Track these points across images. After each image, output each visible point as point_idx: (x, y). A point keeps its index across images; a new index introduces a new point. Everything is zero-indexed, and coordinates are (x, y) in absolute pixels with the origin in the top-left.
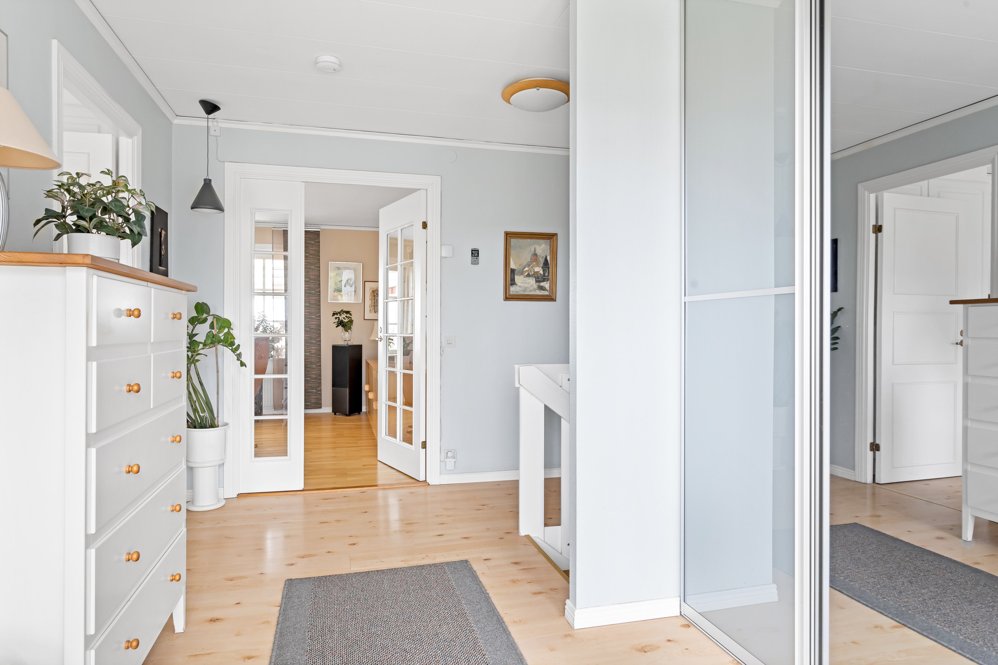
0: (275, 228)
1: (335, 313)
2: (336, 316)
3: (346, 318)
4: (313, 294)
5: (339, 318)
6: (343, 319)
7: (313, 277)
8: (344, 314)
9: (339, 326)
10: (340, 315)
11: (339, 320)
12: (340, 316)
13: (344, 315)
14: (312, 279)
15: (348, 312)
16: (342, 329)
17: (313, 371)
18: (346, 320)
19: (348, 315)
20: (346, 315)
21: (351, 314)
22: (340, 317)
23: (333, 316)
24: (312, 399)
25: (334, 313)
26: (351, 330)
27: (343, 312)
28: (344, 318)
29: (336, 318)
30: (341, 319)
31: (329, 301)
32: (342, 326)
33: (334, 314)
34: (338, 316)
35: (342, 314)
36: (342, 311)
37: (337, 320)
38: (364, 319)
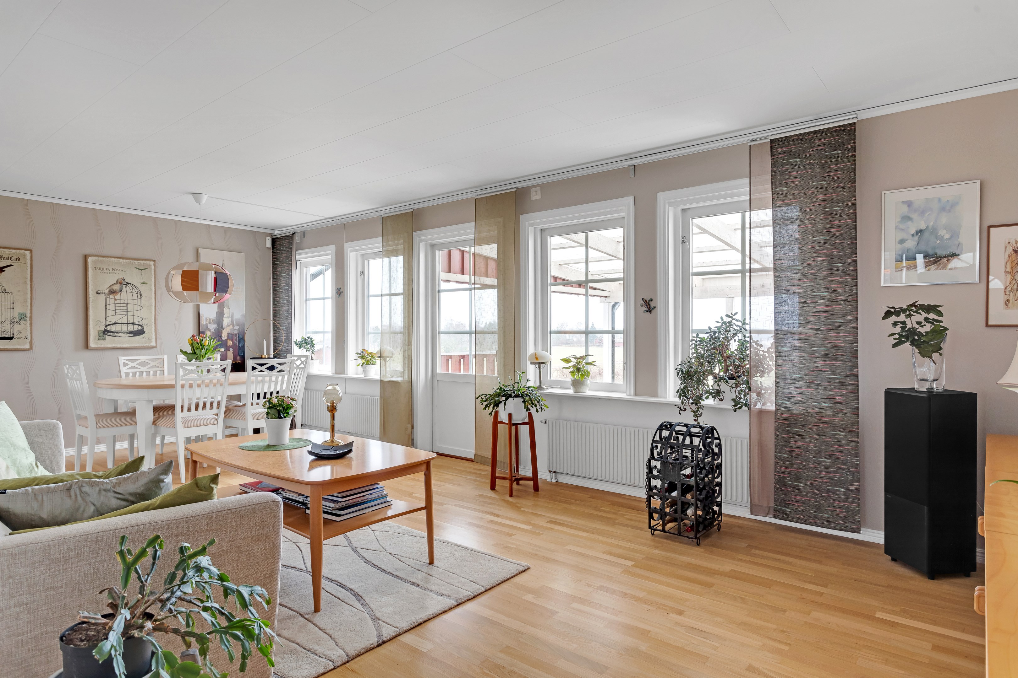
0: (754, 140)
1: (892, 310)
2: (894, 318)
3: (924, 323)
4: (839, 270)
5: (904, 323)
6: (917, 326)
7: (838, 231)
8: (920, 313)
9: (904, 342)
10: (909, 316)
11: (903, 328)
12: (907, 318)
13: (920, 317)
14: (836, 237)
15: (929, 309)
16: (913, 350)
17: (839, 445)
18: (928, 328)
19: (932, 316)
20: (924, 315)
21: (940, 314)
22: (908, 321)
23: (884, 318)
24: (836, 507)
25: (888, 311)
26: (941, 354)
27: (915, 307)
28: (919, 323)
29: (895, 324)
30: (909, 326)
31: (882, 285)
32: (912, 344)
33: (888, 314)
34: (902, 318)
35: (915, 314)
36: (913, 305)
37: (898, 329)
38: (987, 325)
